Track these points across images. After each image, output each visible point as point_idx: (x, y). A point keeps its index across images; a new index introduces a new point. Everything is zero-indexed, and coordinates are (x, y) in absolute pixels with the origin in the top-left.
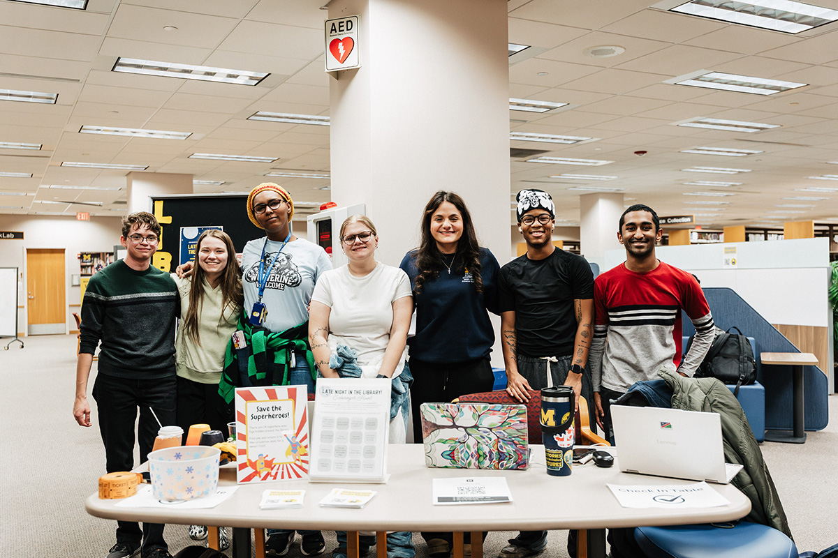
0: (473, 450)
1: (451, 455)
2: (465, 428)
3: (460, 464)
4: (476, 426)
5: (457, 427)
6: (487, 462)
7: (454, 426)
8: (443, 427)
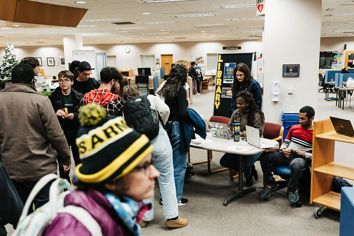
0: (219, 134)
1: (216, 134)
2: (217, 128)
3: (218, 136)
4: (219, 128)
5: (216, 128)
6: (223, 137)
7: (215, 127)
8: (213, 127)
